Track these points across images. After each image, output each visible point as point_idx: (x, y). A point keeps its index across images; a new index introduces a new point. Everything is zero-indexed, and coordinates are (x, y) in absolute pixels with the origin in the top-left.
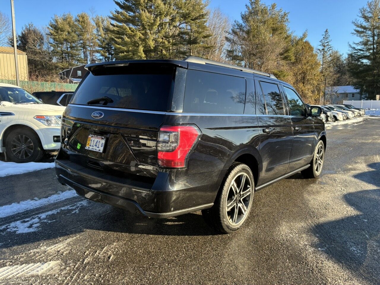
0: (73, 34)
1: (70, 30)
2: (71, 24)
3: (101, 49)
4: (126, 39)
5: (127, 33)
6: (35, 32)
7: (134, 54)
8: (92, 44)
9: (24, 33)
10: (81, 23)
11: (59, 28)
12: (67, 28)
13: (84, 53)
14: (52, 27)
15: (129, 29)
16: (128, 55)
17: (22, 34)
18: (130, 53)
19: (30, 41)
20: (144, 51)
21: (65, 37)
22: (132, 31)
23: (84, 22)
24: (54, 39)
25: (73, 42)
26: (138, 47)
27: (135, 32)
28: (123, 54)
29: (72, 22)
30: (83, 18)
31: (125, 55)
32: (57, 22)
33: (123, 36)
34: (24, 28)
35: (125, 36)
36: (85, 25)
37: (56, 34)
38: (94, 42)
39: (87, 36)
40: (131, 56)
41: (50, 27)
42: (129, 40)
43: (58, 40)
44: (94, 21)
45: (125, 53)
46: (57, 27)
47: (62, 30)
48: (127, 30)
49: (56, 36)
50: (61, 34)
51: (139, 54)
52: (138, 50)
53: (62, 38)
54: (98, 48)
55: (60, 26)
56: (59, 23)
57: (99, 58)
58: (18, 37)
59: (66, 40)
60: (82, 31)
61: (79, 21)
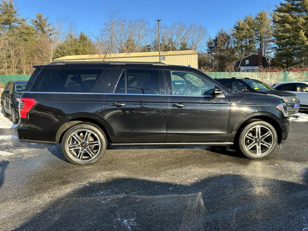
0: (252, 30)
1: (249, 28)
2: (251, 23)
3: (275, 38)
4: (288, 26)
5: (289, 20)
6: (222, 35)
7: (295, 40)
8: (267, 36)
9: (217, 37)
10: (260, 20)
11: (240, 29)
12: (247, 26)
13: (260, 45)
14: (235, 28)
15: (291, 17)
16: (290, 41)
18: (292, 38)
19: (219, 42)
20: (305, 34)
21: (244, 34)
22: (295, 18)
23: (262, 19)
24: (236, 37)
25: (250, 37)
26: (298, 32)
27: (297, 18)
28: (284, 41)
29: (251, 21)
30: (261, 15)
31: (287, 41)
32: (239, 24)
33: (284, 24)
34: (217, 34)
35: (287, 24)
36: (263, 21)
37: (237, 34)
38: (269, 34)
39: (264, 30)
40: (293, 41)
41: (234, 29)
42: (291, 27)
43: (239, 38)
44: (271, 16)
45: (287, 39)
46: (239, 28)
47: (242, 29)
48: (289, 18)
49: (237, 35)
50: (241, 33)
51: (300, 38)
52: (298, 34)
53: (242, 35)
55: (241, 27)
56: (240, 24)
58: (213, 41)
59: (244, 37)
60: (260, 27)
61: (257, 18)
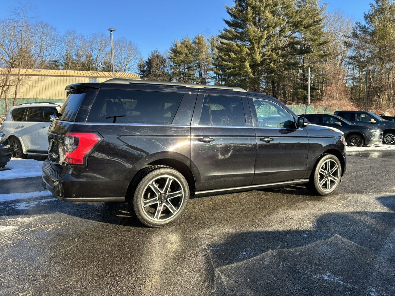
0: (190, 55)
1: (187, 52)
2: (189, 46)
3: (214, 67)
4: (233, 55)
5: (234, 49)
6: (158, 57)
7: (240, 70)
8: (206, 63)
9: (150, 58)
10: (198, 44)
11: (178, 52)
12: (185, 50)
13: (199, 72)
14: (172, 51)
15: (235, 46)
16: (235, 71)
17: (149, 59)
18: (236, 69)
19: (154, 65)
20: (250, 66)
21: (182, 59)
22: (240, 47)
23: (200, 43)
24: (173, 62)
25: (189, 63)
26: (244, 62)
27: (242, 48)
28: (229, 71)
29: (189, 45)
30: (199, 39)
31: (232, 71)
32: (176, 46)
33: (230, 53)
34: (150, 55)
35: (232, 53)
36: (201, 46)
37: (175, 57)
38: (208, 61)
39: (202, 56)
40: (237, 71)
41: (170, 51)
42: (235, 56)
43: (176, 62)
44: (209, 41)
45: (232, 69)
46: (176, 51)
47: (180, 53)
48: (234, 47)
49: (175, 59)
50: (179, 57)
51: (245, 69)
52: (244, 65)
53: (180, 60)
54: (212, 67)
55: (178, 50)
56: (178, 47)
57: (212, 76)
58: (145, 63)
59: (183, 62)
60: (198, 52)
61: (195, 43)
